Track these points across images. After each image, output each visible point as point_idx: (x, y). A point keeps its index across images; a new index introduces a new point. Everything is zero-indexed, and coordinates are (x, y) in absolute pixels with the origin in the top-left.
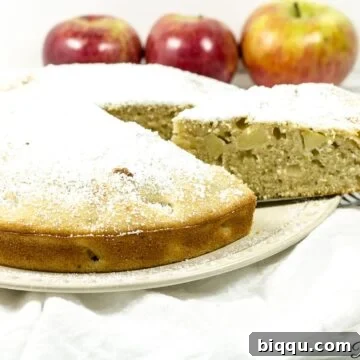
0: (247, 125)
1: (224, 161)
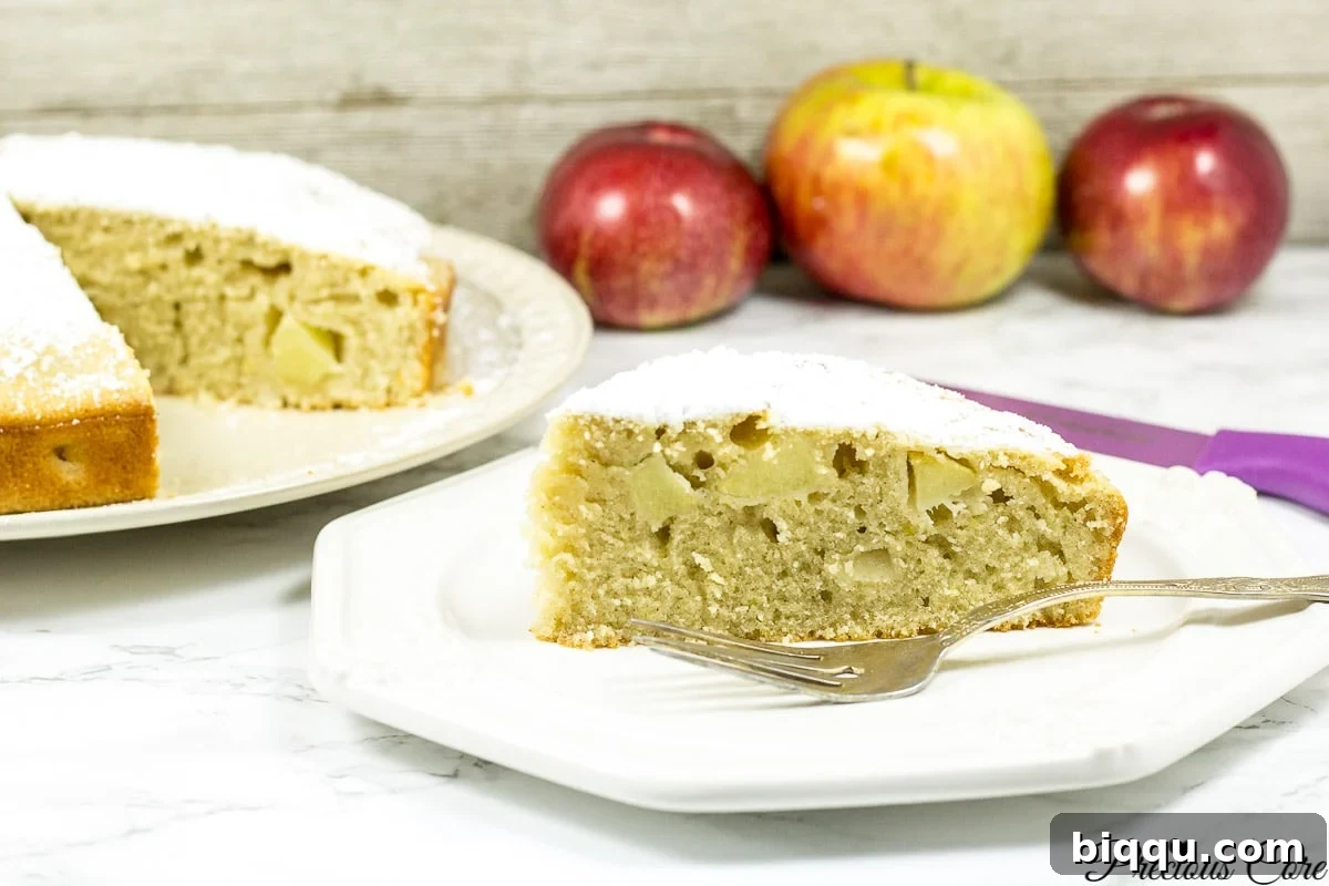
0: (764, 435)
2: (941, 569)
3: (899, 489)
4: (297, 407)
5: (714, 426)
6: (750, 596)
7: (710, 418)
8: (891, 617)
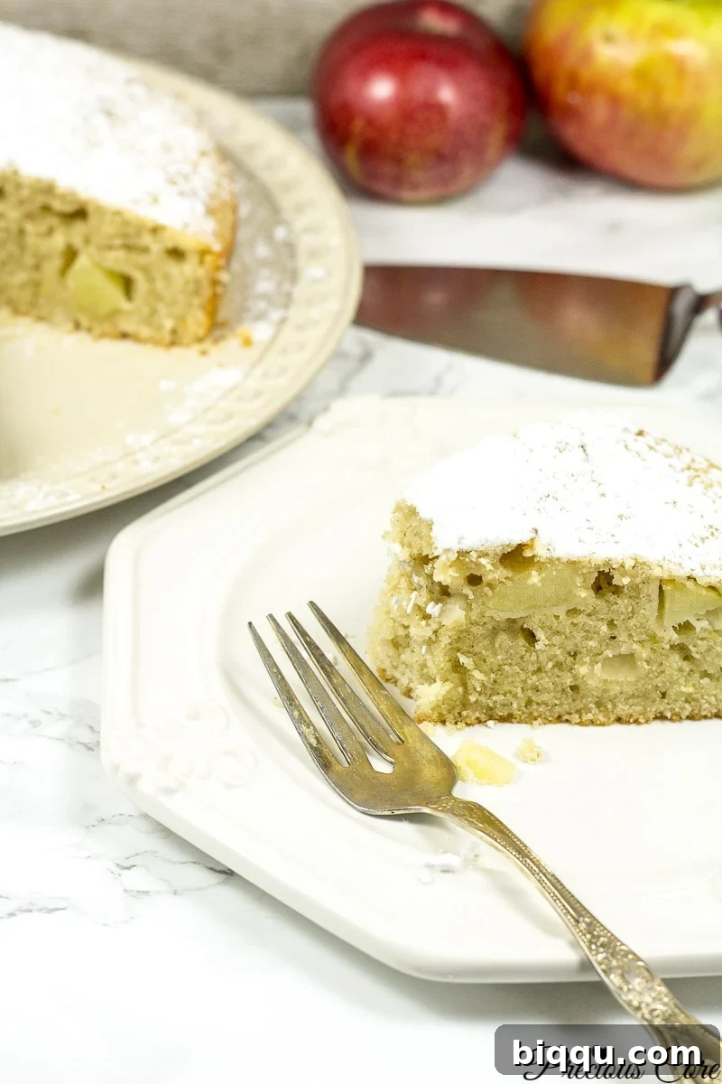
0: (531, 561)
2: (681, 669)
3: (649, 609)
5: (486, 555)
6: (506, 688)
7: (482, 548)
8: (631, 706)
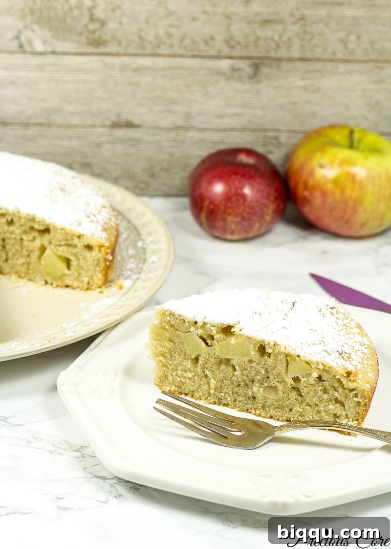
0: (233, 334)
1: (200, 362)
2: (297, 400)
3: (281, 367)
4: (51, 284)
5: (214, 326)
6: (225, 390)
7: (213, 323)
8: (276, 412)
